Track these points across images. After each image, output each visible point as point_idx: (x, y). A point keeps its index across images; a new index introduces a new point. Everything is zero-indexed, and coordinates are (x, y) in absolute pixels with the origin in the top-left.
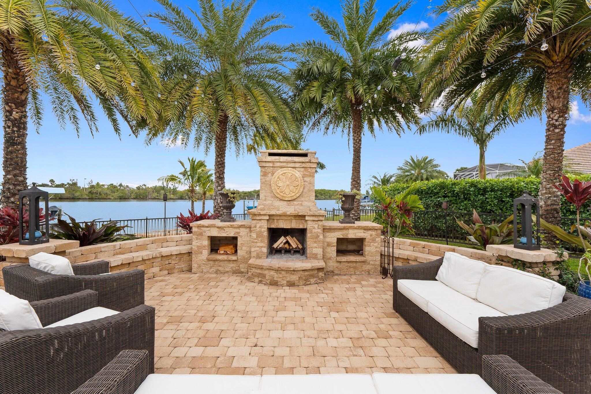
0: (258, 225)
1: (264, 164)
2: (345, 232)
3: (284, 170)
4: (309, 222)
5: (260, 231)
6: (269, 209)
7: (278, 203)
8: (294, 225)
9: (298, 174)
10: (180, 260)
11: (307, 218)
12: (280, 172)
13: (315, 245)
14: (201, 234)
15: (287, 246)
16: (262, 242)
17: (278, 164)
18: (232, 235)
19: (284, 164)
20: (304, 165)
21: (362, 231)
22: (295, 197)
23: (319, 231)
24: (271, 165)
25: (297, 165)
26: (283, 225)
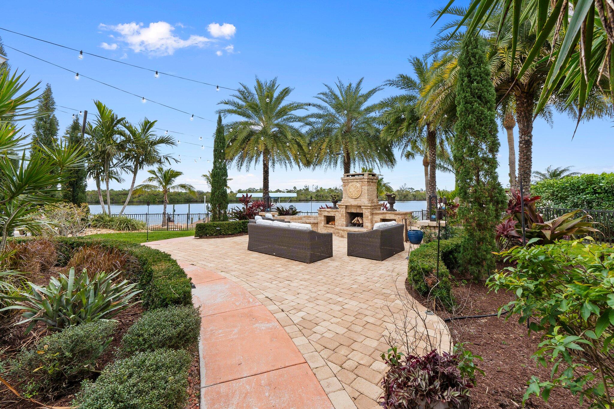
0: (342, 211)
1: (344, 181)
2: (384, 215)
3: (352, 183)
4: (363, 210)
5: (342, 214)
6: (346, 203)
7: (350, 200)
8: (358, 211)
9: (358, 185)
10: (314, 226)
11: (362, 207)
12: (350, 184)
13: (367, 221)
14: (321, 214)
15: (358, 222)
16: (343, 218)
17: (350, 181)
18: (333, 215)
19: (352, 180)
20: (361, 180)
21: (394, 215)
22: (357, 197)
23: (369, 214)
24: (347, 181)
25: (358, 180)
26: (354, 211)
